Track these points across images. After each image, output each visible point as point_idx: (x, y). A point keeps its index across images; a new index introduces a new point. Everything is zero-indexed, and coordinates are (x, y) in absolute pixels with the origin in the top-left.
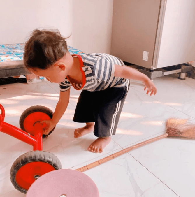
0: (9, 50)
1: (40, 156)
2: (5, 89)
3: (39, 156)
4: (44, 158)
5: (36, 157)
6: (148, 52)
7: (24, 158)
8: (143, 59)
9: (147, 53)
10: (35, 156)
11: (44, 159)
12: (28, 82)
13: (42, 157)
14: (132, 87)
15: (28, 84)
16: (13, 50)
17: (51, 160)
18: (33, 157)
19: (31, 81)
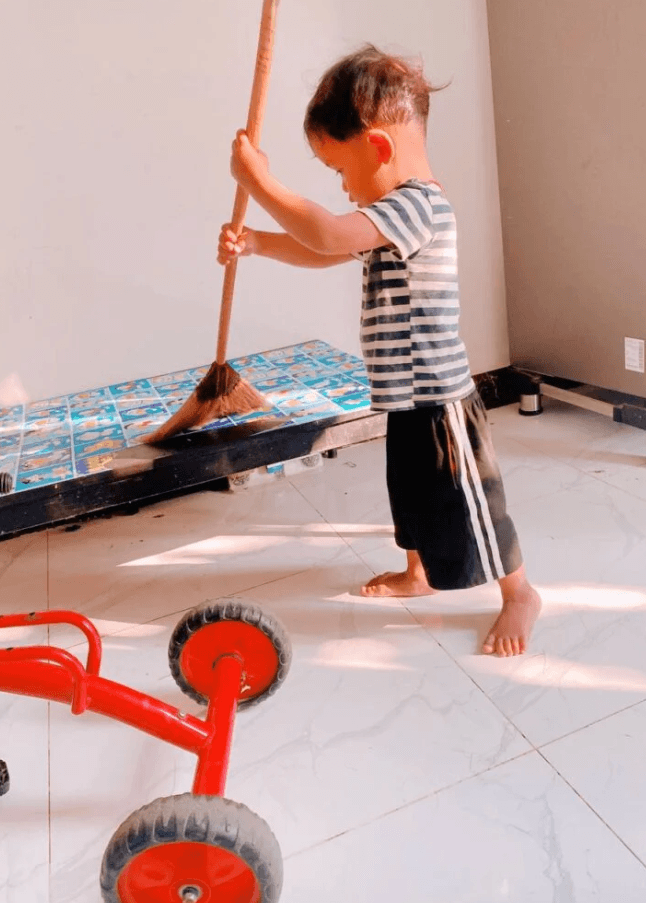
0: (159, 398)
1: (192, 820)
2: (159, 516)
3: (187, 819)
4: (204, 826)
5: (175, 826)
6: (643, 341)
7: (137, 827)
8: (627, 367)
9: (638, 345)
10: (174, 821)
11: (206, 834)
12: (232, 487)
13: (198, 823)
14: (595, 474)
15: (232, 492)
16: (170, 397)
17: (232, 832)
18: (166, 825)
19: (243, 482)
